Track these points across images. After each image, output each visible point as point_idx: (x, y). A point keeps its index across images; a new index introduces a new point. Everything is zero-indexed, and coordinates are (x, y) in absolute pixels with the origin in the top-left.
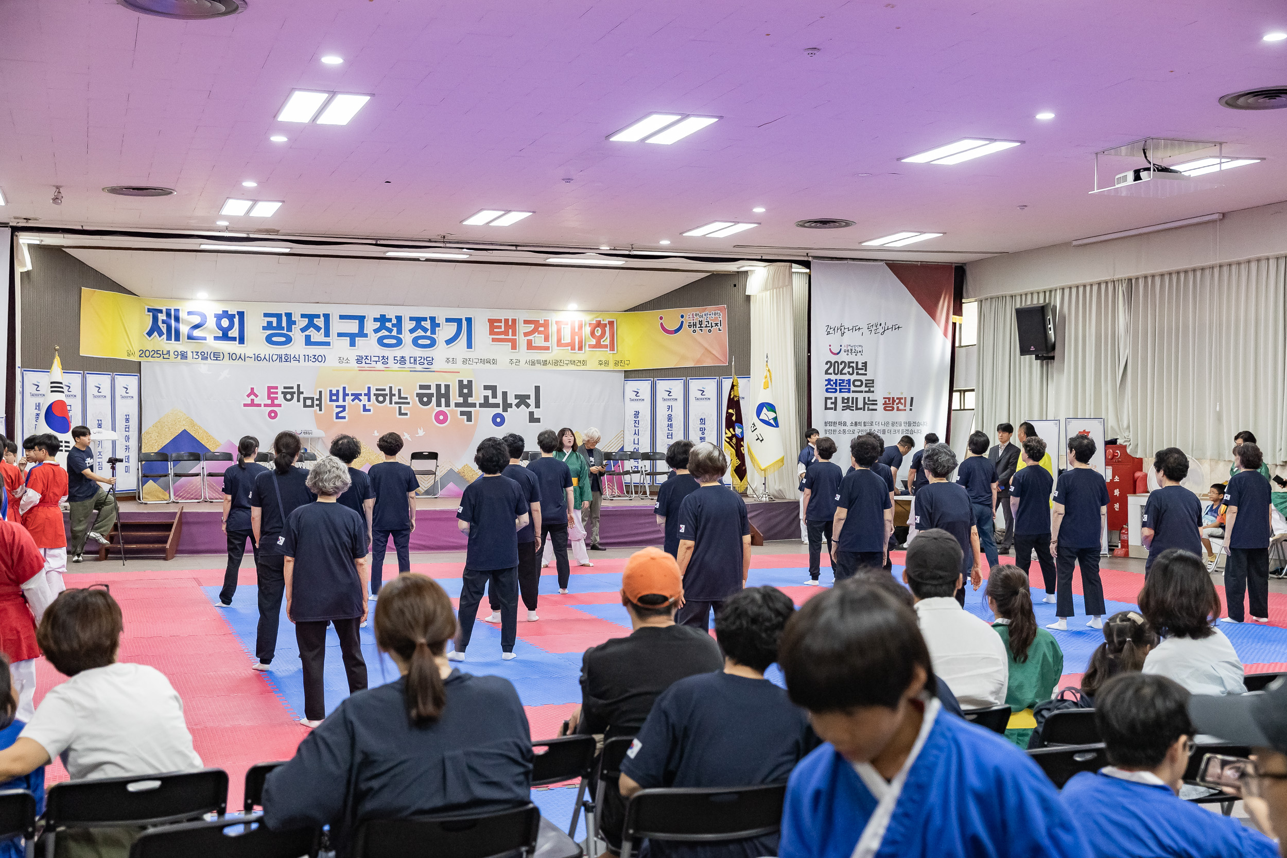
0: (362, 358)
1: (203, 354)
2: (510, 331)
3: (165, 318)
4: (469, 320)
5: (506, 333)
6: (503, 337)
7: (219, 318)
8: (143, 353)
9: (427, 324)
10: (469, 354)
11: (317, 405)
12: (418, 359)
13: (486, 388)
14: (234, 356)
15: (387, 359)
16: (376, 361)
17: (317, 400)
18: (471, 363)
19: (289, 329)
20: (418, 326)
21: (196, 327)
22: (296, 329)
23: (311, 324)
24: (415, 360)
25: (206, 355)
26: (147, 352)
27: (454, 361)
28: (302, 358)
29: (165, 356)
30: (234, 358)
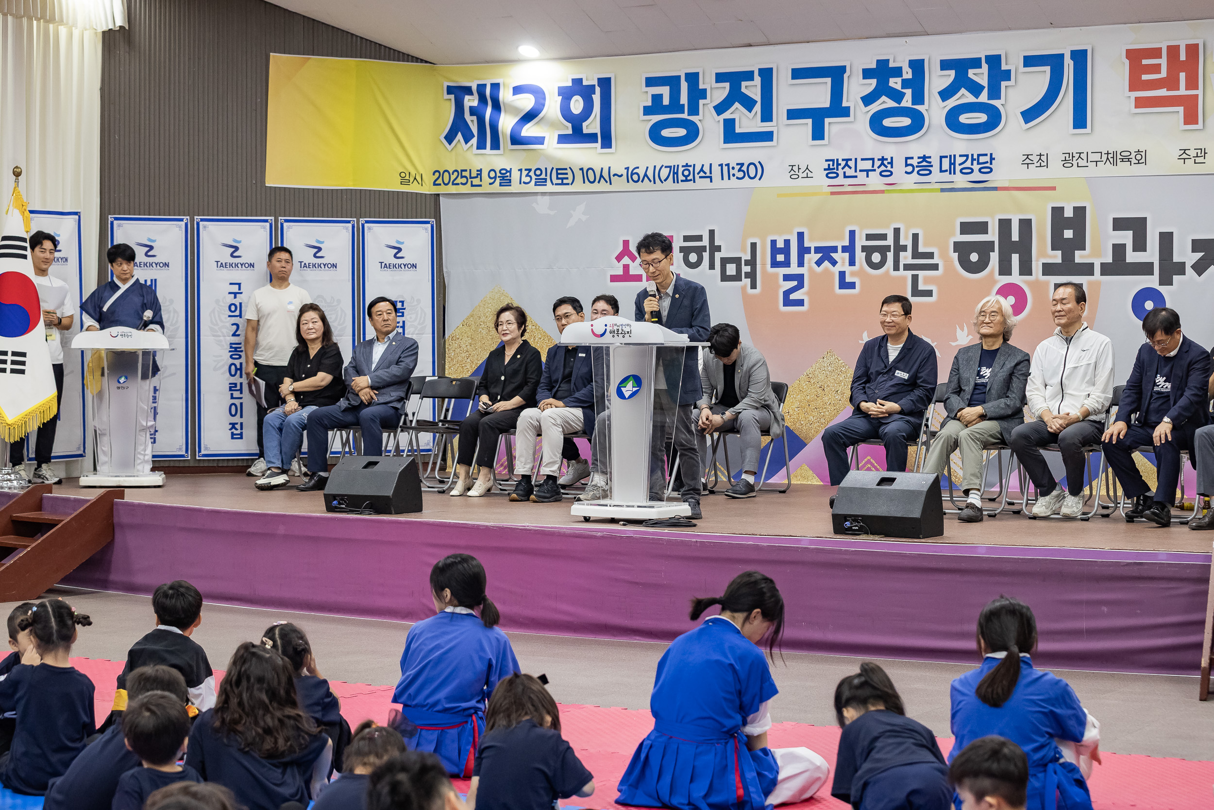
0: (838, 164)
1: (538, 172)
2: (1182, 76)
3: (475, 103)
4: (1080, 57)
5: (1171, 82)
6: (1163, 92)
7: (566, 94)
8: (439, 175)
9: (980, 75)
10: (1081, 142)
11: (747, 275)
12: (959, 160)
13: (1119, 224)
14: (590, 172)
15: (891, 163)
16: (867, 171)
17: (747, 263)
18: (1084, 163)
19: (694, 110)
20: (962, 82)
21: (529, 117)
22: (706, 107)
23: (736, 96)
24: (952, 164)
25: (543, 176)
26: (446, 175)
27: (1043, 160)
28: (716, 170)
29: (476, 181)
30: (592, 179)
